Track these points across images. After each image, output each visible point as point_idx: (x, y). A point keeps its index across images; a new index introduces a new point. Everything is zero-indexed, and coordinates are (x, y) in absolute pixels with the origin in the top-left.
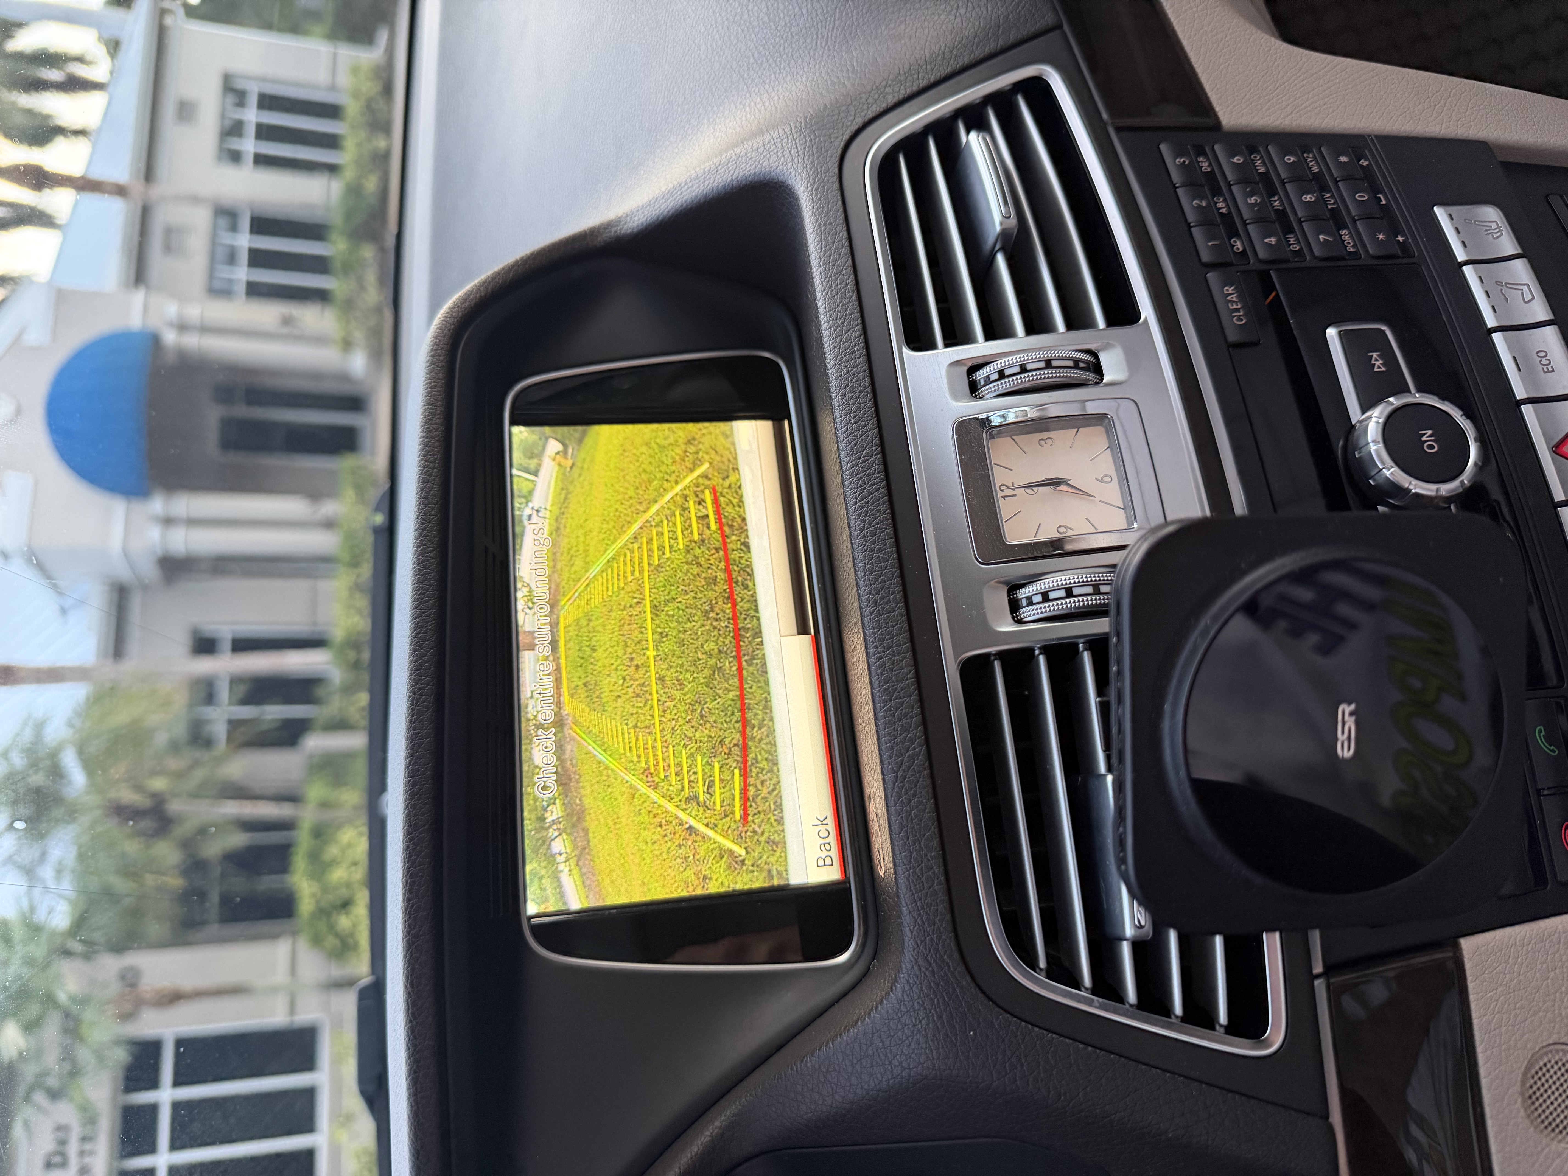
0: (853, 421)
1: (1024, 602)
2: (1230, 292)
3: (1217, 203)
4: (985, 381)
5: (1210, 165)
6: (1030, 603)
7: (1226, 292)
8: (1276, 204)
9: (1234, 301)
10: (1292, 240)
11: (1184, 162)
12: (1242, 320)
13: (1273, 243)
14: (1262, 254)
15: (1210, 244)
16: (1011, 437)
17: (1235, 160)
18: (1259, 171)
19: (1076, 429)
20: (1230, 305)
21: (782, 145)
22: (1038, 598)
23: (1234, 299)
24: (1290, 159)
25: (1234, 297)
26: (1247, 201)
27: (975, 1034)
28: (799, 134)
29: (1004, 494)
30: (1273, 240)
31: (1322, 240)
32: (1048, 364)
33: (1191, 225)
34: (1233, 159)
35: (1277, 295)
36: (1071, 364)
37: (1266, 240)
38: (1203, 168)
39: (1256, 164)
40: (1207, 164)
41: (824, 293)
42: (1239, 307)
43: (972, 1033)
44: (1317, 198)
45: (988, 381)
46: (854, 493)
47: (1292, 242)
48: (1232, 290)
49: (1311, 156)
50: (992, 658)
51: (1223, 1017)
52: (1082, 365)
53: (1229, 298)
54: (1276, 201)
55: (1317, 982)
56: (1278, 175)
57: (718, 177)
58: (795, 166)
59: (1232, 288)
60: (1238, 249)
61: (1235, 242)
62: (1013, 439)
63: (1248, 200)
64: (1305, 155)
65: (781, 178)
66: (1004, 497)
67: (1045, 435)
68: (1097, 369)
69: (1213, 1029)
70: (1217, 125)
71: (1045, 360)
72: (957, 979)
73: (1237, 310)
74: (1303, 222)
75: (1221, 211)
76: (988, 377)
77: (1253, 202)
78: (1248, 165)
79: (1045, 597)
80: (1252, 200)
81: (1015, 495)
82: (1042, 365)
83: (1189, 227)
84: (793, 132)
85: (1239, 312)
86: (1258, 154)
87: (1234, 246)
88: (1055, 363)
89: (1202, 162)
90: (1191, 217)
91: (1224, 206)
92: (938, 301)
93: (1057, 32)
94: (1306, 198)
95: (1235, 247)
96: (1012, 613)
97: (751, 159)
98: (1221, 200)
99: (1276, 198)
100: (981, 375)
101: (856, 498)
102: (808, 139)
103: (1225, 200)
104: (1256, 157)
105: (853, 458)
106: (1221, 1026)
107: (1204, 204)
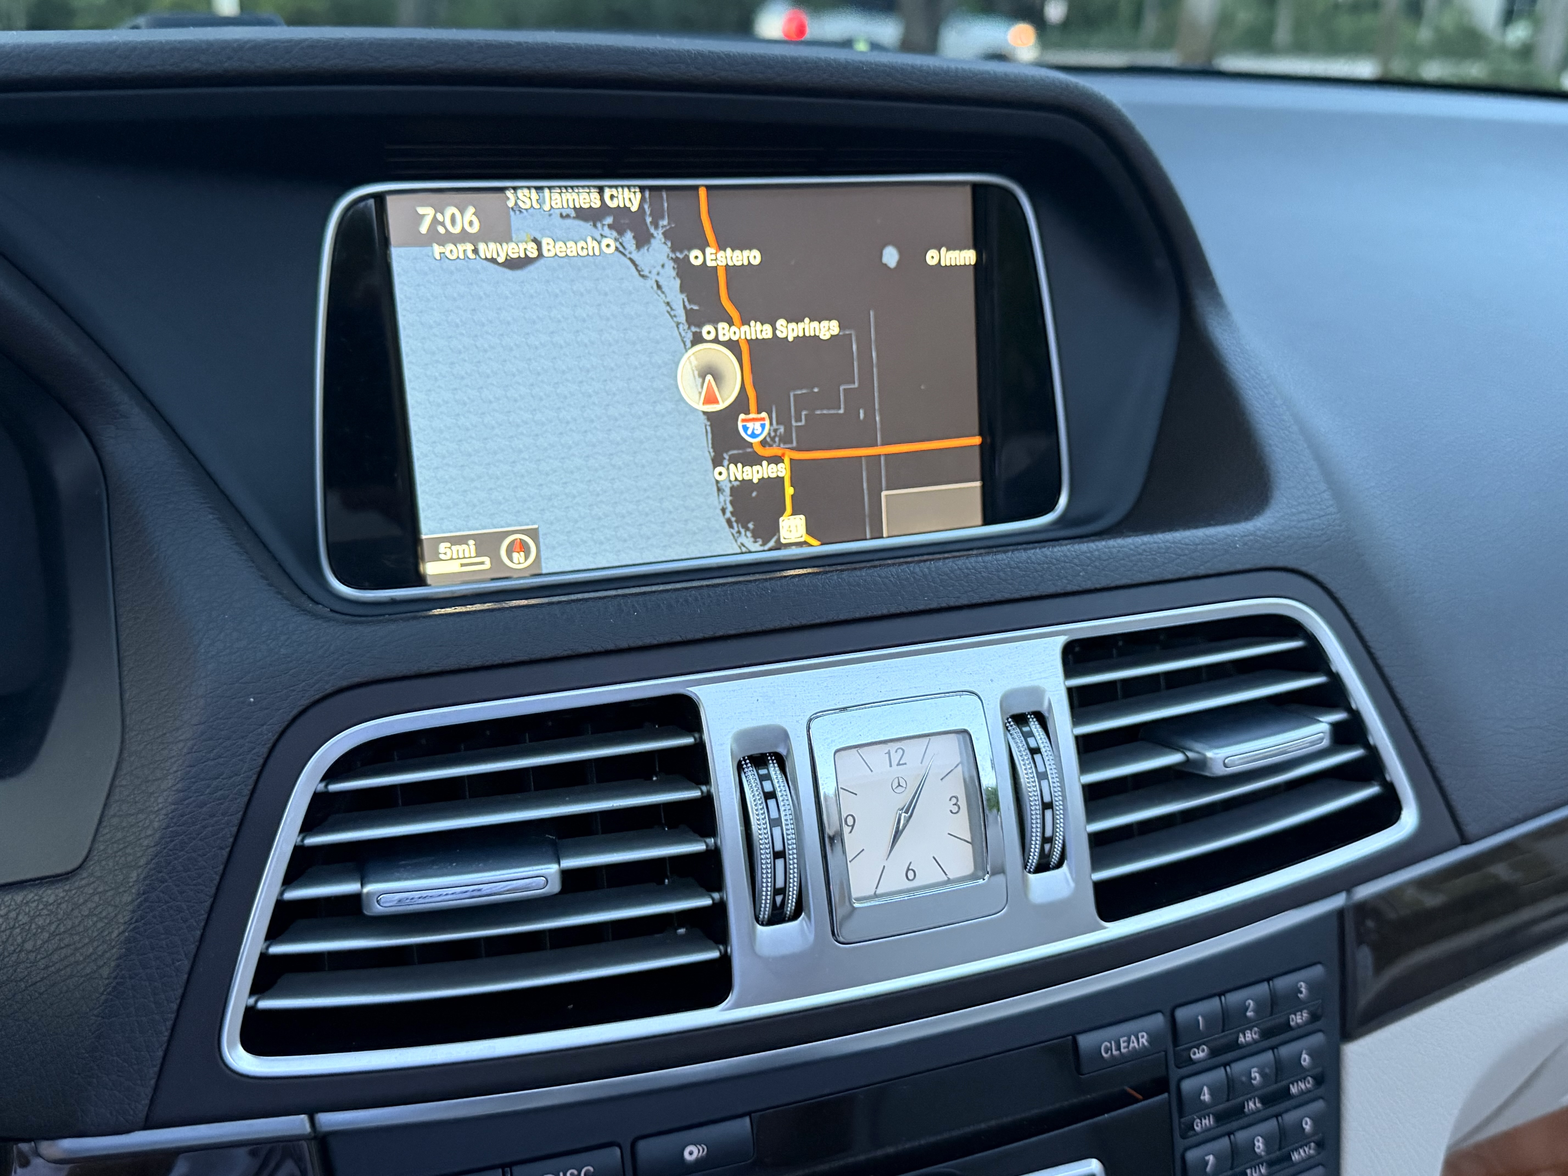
0: (979, 576)
1: (763, 772)
2: (1141, 1040)
3: (1251, 1030)
4: (1027, 732)
5: (1299, 1026)
6: (763, 778)
7: (1140, 1035)
8: (1251, 1104)
9: (1129, 1044)
10: (1207, 1121)
11: (1301, 992)
12: (1106, 1053)
13: (1202, 1097)
14: (1187, 1085)
15: (1200, 1018)
16: (961, 763)
17: (1305, 1056)
18: (1291, 1086)
19: (970, 840)
20: (1125, 1038)
21: (1313, 503)
22: (768, 786)
23: (1131, 1045)
24: (1306, 1124)
25: (1134, 1044)
26: (1253, 1067)
27: (250, 704)
28: (1326, 523)
29: (892, 753)
30: (1206, 1097)
31: (1207, 1158)
32: (1047, 806)
33: (1223, 998)
34: (1308, 1054)
35: (1137, 1101)
36: (1048, 833)
37: (1205, 1089)
38: (1293, 1016)
39: (1300, 1083)
40: (1299, 1021)
41: (1132, 547)
42: (1123, 1050)
43: (252, 700)
44: (1260, 1157)
45: (1028, 735)
46: (892, 575)
47: (1203, 1121)
48: (1143, 1044)
49: (1312, 1152)
50: (697, 735)
51: (265, 1004)
52: (1047, 847)
53: (1133, 1038)
54: (1255, 1104)
55: (304, 1117)
56: (1287, 1111)
57: (1275, 430)
58: (1286, 517)
59: (1146, 1043)
60: (1195, 1054)
61: (1203, 1051)
62: (958, 765)
63: (1255, 1069)
64: (1312, 1145)
65: (1273, 501)
66: (889, 753)
67: (963, 803)
68: (1043, 866)
69: (252, 992)
70: (1348, 1034)
71: (1052, 802)
72: (315, 684)
73: (1118, 1048)
74: (1229, 1137)
75: (1241, 1035)
76: (1033, 736)
77: (1253, 1075)
78: (1300, 1073)
79: (770, 795)
80: (1255, 1074)
81: (891, 766)
82: (1047, 799)
83: (1220, 995)
84: (1329, 517)
85: (1116, 1050)
86: (1313, 1086)
87: (1198, 1049)
88: (1048, 813)
89: (1302, 1015)
90: (1233, 998)
91: (1247, 1039)
92: (1125, 681)
93: (1456, 836)
94: (1258, 1141)
95: (1196, 1050)
96: (750, 757)
97: (1297, 468)
98: (1254, 1036)
99: (1259, 1105)
100: (1034, 726)
101: (887, 577)
102: (1319, 533)
103: (1255, 1042)
104: (1309, 1083)
105: (934, 574)
106: (256, 1002)
107: (1250, 1014)
